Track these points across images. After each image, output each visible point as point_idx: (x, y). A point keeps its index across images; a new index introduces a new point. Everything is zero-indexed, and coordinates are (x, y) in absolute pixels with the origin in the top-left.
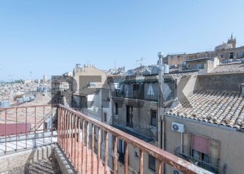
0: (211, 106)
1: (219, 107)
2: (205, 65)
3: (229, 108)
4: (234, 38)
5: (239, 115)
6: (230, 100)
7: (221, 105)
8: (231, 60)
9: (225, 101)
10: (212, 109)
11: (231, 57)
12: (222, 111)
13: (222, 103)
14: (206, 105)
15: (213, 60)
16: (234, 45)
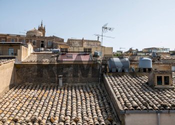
0: (34, 104)
1: (42, 103)
2: (19, 51)
3: (51, 103)
4: (43, 26)
5: (61, 110)
6: (50, 94)
7: (43, 100)
8: (43, 49)
9: (46, 95)
10: (35, 108)
11: (42, 46)
12: (45, 108)
13: (44, 98)
14: (27, 103)
15: (27, 47)
16: (44, 34)
